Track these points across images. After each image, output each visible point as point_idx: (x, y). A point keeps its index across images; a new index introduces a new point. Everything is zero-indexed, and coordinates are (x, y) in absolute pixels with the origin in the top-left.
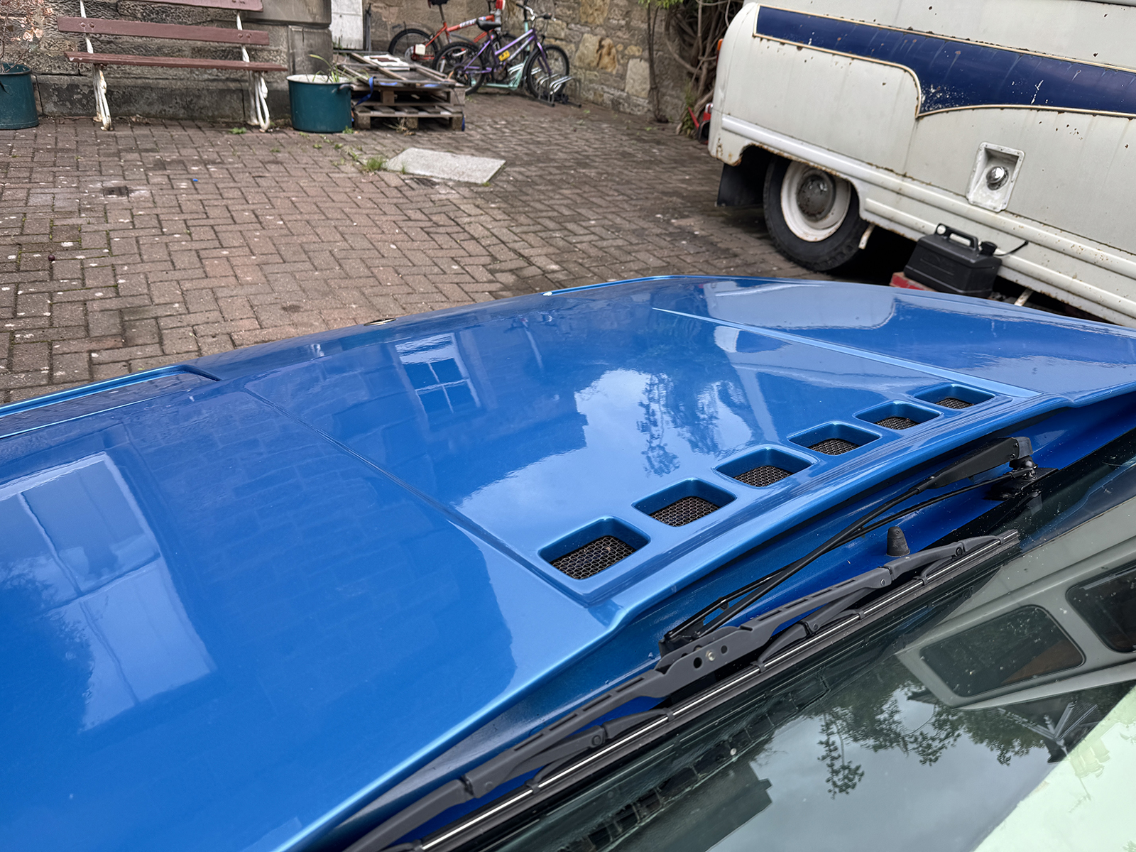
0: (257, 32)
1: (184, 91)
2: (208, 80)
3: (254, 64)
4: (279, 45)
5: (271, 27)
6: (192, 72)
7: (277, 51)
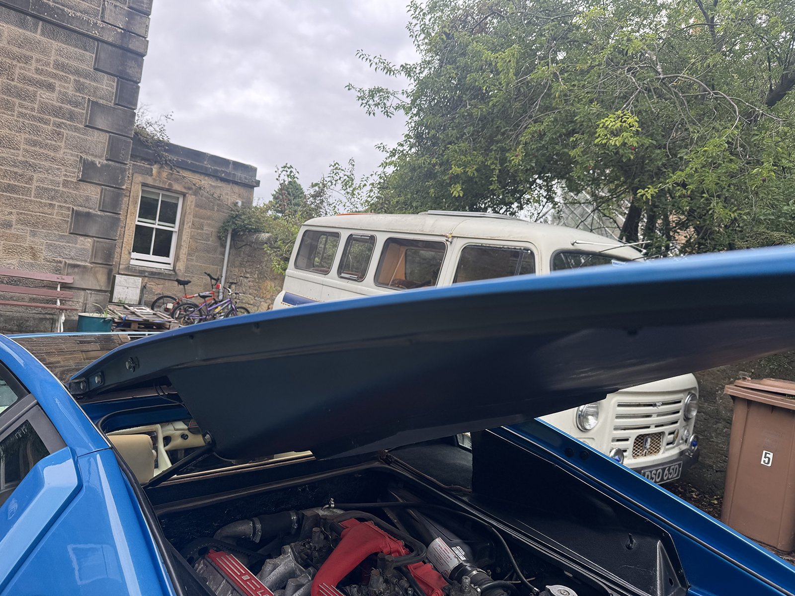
0: (68, 293)
1: (20, 318)
2: (35, 313)
3: (63, 307)
4: (79, 299)
5: (76, 291)
6: (27, 309)
7: (77, 302)
